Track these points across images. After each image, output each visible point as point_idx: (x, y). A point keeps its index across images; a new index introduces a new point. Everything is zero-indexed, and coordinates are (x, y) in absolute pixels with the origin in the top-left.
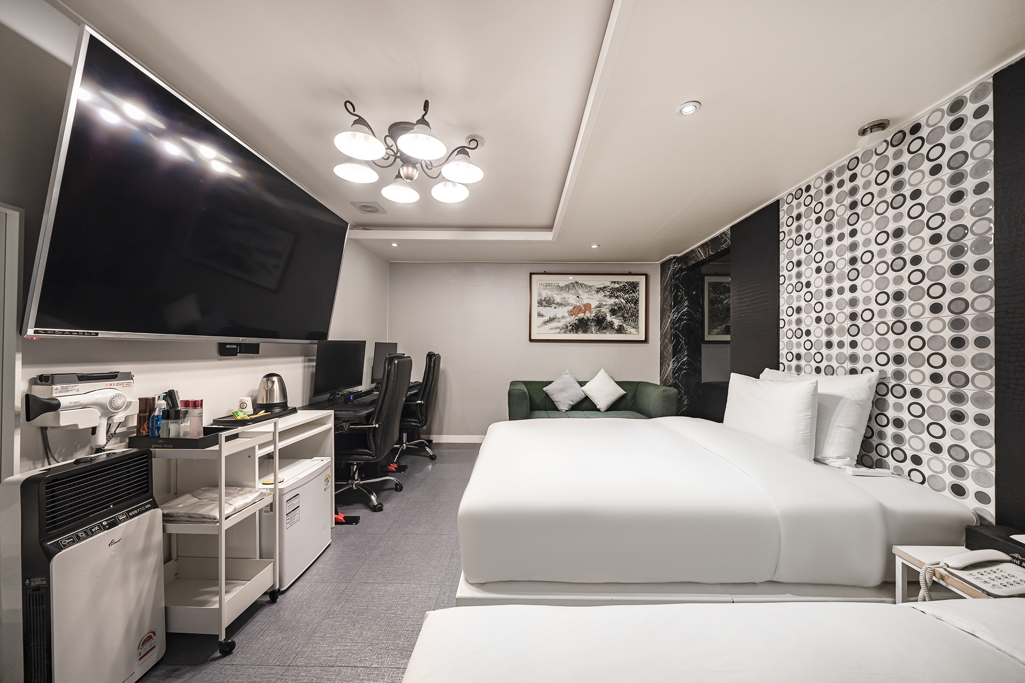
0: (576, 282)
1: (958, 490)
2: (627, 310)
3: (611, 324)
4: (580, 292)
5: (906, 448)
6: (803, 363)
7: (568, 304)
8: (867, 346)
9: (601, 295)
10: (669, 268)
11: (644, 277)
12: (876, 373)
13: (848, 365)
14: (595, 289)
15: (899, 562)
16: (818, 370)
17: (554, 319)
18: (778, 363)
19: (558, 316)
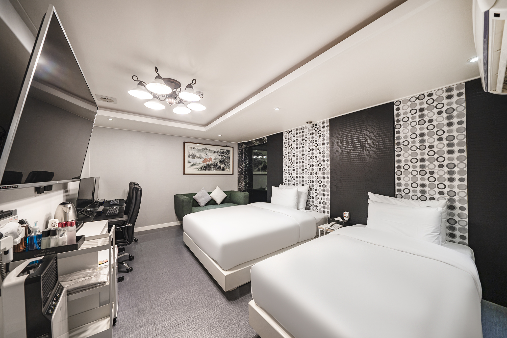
0: (206, 148)
1: (324, 212)
2: (226, 161)
3: (220, 167)
4: (207, 153)
5: (314, 204)
6: (290, 182)
7: (202, 158)
8: (306, 178)
9: (216, 154)
10: (242, 146)
11: (232, 148)
12: (308, 186)
13: (302, 183)
14: (213, 151)
15: (319, 229)
16: (294, 185)
17: (196, 164)
18: (283, 183)
19: (198, 163)
